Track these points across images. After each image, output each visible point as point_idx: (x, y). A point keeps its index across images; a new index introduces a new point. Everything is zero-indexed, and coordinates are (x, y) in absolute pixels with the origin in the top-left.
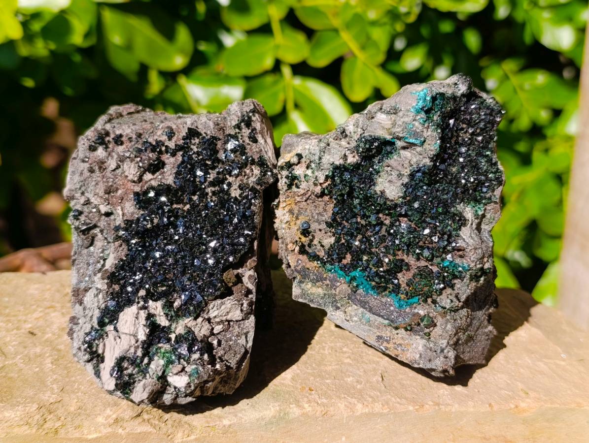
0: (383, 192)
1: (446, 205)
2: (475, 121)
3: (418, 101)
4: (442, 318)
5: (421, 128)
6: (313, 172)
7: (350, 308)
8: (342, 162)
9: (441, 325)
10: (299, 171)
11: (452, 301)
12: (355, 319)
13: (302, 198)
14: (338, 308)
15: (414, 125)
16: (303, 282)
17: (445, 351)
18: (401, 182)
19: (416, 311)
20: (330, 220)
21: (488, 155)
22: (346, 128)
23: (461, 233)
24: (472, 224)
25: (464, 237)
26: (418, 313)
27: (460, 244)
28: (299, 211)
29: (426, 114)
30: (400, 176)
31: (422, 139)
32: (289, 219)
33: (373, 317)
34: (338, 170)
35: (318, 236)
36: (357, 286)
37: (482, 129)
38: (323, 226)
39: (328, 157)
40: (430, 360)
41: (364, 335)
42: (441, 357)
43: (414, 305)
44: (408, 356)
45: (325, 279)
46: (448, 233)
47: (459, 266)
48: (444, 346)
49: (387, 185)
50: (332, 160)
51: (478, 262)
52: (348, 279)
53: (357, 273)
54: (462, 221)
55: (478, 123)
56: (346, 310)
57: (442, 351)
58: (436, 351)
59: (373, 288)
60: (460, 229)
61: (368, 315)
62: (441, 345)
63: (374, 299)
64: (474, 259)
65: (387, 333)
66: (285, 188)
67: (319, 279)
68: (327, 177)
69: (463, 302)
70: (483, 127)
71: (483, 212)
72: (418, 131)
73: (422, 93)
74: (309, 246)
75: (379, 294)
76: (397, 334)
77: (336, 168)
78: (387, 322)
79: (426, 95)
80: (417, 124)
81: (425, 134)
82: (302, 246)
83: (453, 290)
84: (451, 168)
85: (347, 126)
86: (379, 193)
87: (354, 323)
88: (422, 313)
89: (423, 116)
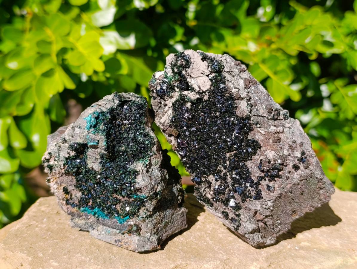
0: (92, 168)
1: (124, 167)
2: (129, 117)
3: (87, 123)
4: (144, 223)
5: (94, 136)
6: (58, 162)
7: (99, 227)
8: (68, 155)
9: (144, 227)
10: (52, 162)
11: (146, 213)
12: (103, 233)
13: (59, 175)
14: (94, 229)
15: (90, 136)
16: (73, 219)
17: (150, 239)
18: (98, 162)
19: (129, 223)
20: (76, 184)
21: (142, 132)
22: (65, 137)
23: (136, 180)
24: (143, 172)
25: (139, 182)
26: (130, 224)
27: (137, 186)
28: (60, 182)
29: (94, 128)
30: (96, 159)
31: (97, 141)
32: (58, 187)
33: (112, 230)
34: (69, 159)
35: (73, 193)
36: (98, 216)
37: (134, 120)
38: (74, 188)
39: (62, 153)
40: (143, 247)
41: (109, 241)
42: (149, 243)
43: (128, 220)
44: (132, 247)
45: (82, 216)
46: (129, 182)
47: (141, 197)
48: (148, 237)
49: (93, 164)
50: (64, 155)
51: (151, 192)
52: (93, 213)
53: (96, 210)
54: (135, 173)
55: (131, 117)
56: (98, 229)
57: (149, 240)
58: (145, 241)
59: (106, 215)
60: (135, 177)
61: (109, 229)
62: (147, 237)
63: (108, 221)
64: (147, 191)
65: (120, 237)
66: (49, 172)
67: (79, 216)
68: (64, 165)
69: (152, 212)
70: (134, 119)
71: (149, 162)
72: (93, 138)
73: (88, 118)
74: (71, 198)
75: (109, 218)
76: (124, 237)
77: (67, 159)
78: (118, 231)
79: (91, 118)
80: (91, 134)
81: (98, 139)
82: (67, 200)
83: (145, 207)
84: (121, 148)
85: (65, 136)
86: (90, 168)
87: (103, 235)
88: (132, 223)
89: (93, 130)
